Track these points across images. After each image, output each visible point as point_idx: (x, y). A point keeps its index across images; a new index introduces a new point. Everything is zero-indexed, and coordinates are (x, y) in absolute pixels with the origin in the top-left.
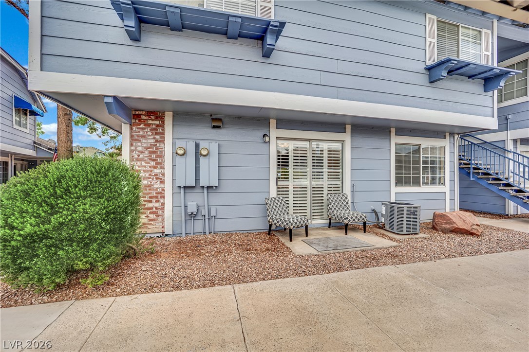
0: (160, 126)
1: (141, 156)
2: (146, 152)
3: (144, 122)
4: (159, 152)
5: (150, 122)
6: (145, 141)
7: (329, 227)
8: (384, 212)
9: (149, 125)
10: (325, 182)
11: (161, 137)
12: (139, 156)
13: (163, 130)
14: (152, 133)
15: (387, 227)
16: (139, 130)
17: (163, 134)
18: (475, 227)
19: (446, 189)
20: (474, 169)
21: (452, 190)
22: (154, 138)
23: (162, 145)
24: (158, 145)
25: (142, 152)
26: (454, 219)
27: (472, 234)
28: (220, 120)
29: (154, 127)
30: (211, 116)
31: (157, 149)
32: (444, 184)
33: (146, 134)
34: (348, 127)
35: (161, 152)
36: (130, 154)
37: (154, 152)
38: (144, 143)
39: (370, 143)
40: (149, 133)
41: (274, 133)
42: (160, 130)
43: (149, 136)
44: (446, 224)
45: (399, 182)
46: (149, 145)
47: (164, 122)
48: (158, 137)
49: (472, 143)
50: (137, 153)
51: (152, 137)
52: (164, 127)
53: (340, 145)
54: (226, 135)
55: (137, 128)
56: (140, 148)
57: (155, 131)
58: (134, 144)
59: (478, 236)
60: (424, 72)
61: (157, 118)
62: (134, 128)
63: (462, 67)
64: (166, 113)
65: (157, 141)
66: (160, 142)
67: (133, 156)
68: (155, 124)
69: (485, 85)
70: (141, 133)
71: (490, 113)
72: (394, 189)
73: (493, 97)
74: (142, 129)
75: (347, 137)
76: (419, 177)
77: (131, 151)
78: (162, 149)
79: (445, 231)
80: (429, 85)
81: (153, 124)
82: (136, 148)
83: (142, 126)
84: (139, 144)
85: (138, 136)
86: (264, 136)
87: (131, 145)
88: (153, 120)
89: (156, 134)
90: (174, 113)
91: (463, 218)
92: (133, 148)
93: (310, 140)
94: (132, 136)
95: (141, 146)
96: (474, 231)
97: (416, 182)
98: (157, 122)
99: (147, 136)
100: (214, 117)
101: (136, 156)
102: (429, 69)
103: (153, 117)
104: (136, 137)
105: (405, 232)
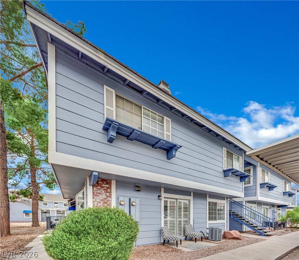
0: (109, 188)
1: (99, 205)
2: (102, 203)
3: (100, 185)
4: (109, 203)
5: (104, 185)
6: (101, 196)
7: (186, 240)
8: (208, 232)
9: (103, 187)
10: (183, 219)
11: (110, 194)
12: (97, 204)
13: (111, 190)
14: (105, 192)
15: (210, 238)
16: (98, 190)
17: (111, 192)
18: (240, 236)
19: (225, 221)
20: (233, 213)
21: (227, 222)
22: (106, 195)
23: (110, 199)
24: (108, 198)
25: (99, 203)
26: (233, 234)
27: (239, 239)
28: (139, 187)
29: (105, 188)
30: (135, 184)
31: (107, 201)
32: (224, 219)
33: (101, 192)
34: (192, 194)
35: (110, 202)
36: (93, 203)
37: (106, 203)
38: (100, 197)
39: (200, 201)
40: (103, 192)
41: (163, 195)
42: (109, 190)
43: (103, 193)
44: (230, 235)
45: (210, 219)
46: (103, 199)
47: (111, 186)
48: (108, 194)
49: (232, 202)
50: (96, 203)
51: (104, 194)
52: (111, 189)
53: (188, 202)
54: (141, 195)
55: (97, 189)
56: (98, 200)
57: (106, 190)
58: (95, 198)
59: (241, 239)
60: (222, 172)
61: (107, 184)
62: (95, 189)
63: (236, 172)
64: (112, 181)
65: (107, 196)
66: (109, 197)
67: (94, 205)
68: (106, 187)
69: (240, 179)
70: (98, 192)
71: (242, 191)
72: (208, 222)
73: (243, 184)
74: (99, 189)
75: (191, 198)
76: (216, 216)
77: (93, 202)
78: (110, 201)
79: (229, 239)
80: (224, 178)
81: (105, 187)
82: (96, 200)
83: (99, 187)
84: (98, 198)
85: (97, 193)
86: (159, 196)
87: (93, 198)
88: (105, 184)
89: (107, 192)
90: (116, 181)
91: (236, 233)
92: (94, 200)
93: (177, 199)
94: (93, 193)
95: (99, 199)
96: (239, 238)
97: (215, 219)
98: (107, 186)
99: (102, 194)
100: (136, 185)
101: (96, 205)
102: (224, 171)
103: (105, 183)
104: (95, 194)
105: (217, 240)
